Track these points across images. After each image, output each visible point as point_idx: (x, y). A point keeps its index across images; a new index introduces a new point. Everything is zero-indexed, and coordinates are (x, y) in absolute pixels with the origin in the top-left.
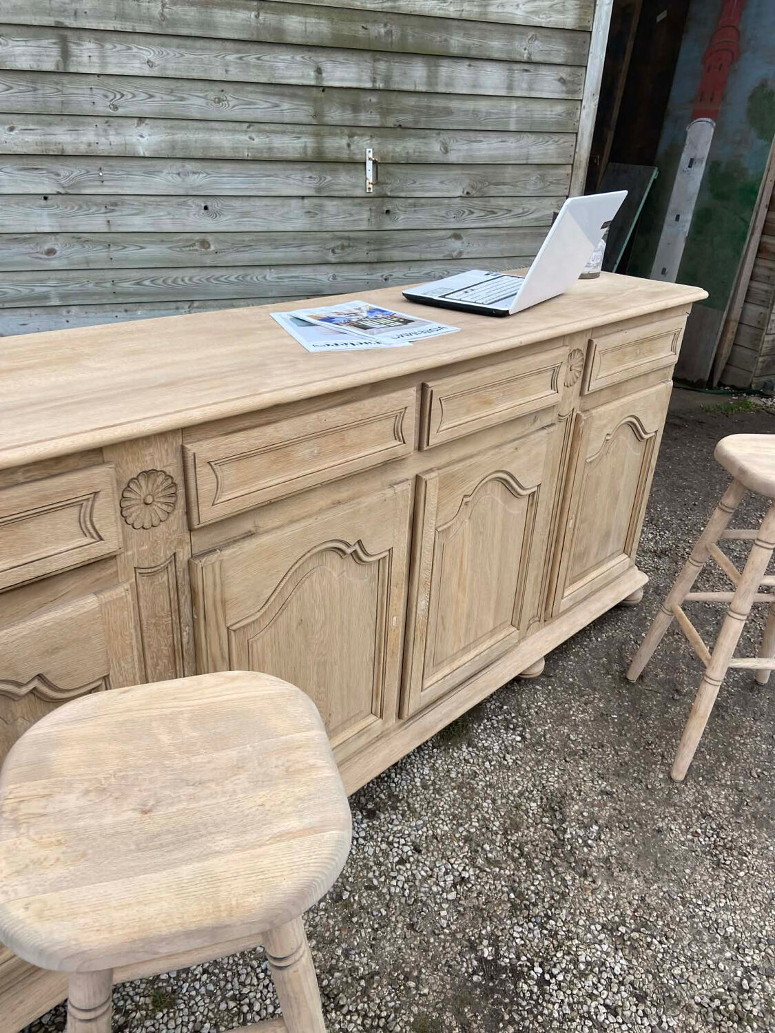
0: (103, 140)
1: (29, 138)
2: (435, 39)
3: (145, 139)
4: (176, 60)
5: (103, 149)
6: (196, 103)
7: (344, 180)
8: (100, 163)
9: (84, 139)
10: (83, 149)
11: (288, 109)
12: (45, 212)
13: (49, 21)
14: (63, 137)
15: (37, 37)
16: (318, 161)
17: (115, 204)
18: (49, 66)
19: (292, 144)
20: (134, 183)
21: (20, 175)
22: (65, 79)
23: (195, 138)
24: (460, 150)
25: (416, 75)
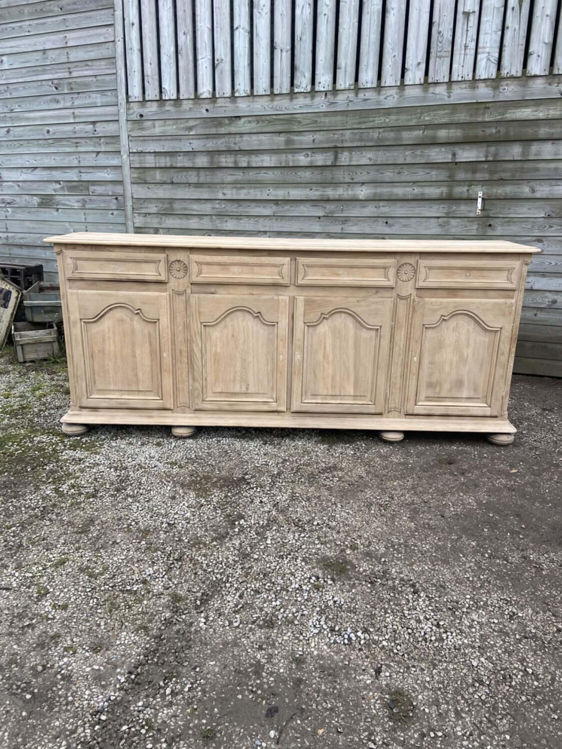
0: (345, 193)
1: (318, 193)
2: (529, 132)
3: (363, 192)
4: (381, 156)
5: (345, 197)
6: (389, 175)
7: (463, 209)
8: (343, 203)
9: (338, 193)
10: (337, 197)
11: (434, 174)
12: (318, 224)
13: (332, 145)
14: (330, 193)
15: (326, 152)
16: (450, 199)
17: (346, 221)
18: (329, 163)
19: (434, 191)
20: (355, 211)
21: (311, 209)
22: (334, 168)
23: (385, 190)
24: (543, 190)
25: (516, 151)
